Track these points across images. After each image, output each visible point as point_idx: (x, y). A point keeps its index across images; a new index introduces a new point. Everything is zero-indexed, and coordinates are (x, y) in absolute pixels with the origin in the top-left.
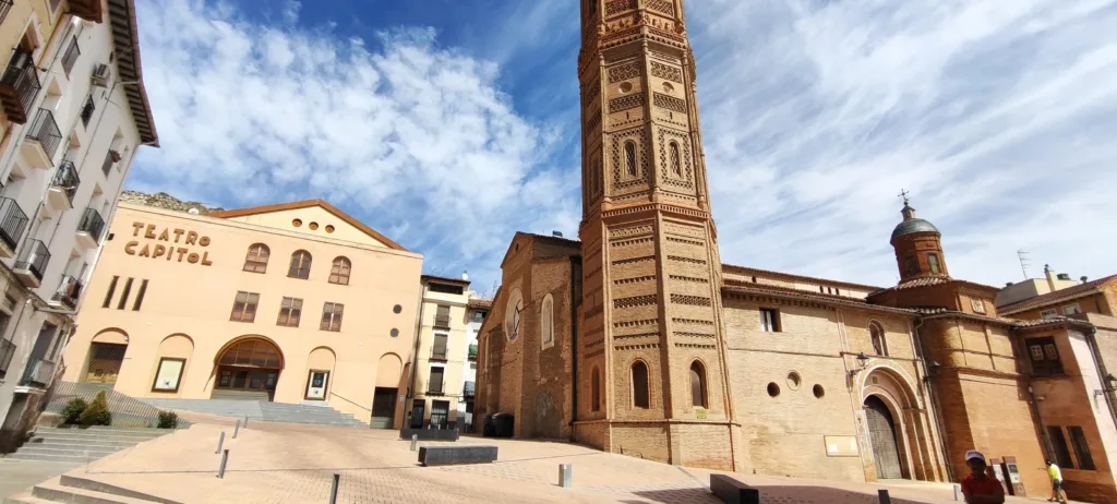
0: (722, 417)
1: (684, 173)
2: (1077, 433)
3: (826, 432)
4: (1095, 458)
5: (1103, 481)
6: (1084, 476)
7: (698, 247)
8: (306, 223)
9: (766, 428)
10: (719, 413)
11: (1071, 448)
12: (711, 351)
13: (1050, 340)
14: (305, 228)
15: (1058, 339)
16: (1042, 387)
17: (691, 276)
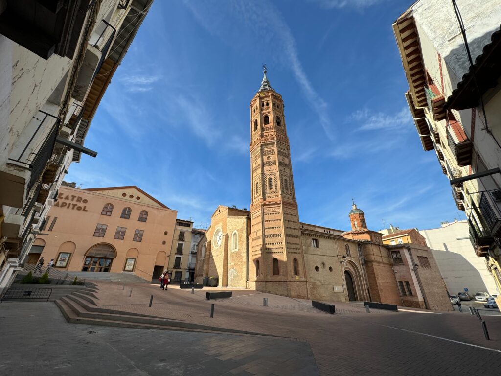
0: (303, 279)
1: (289, 190)
2: (407, 283)
3: (333, 284)
4: (413, 292)
5: (415, 300)
6: (410, 298)
7: (294, 217)
8: (128, 195)
9: (315, 283)
10: (302, 278)
11: (406, 289)
12: (299, 255)
13: (398, 252)
14: (127, 197)
15: (401, 252)
16: (396, 268)
17: (293, 227)
